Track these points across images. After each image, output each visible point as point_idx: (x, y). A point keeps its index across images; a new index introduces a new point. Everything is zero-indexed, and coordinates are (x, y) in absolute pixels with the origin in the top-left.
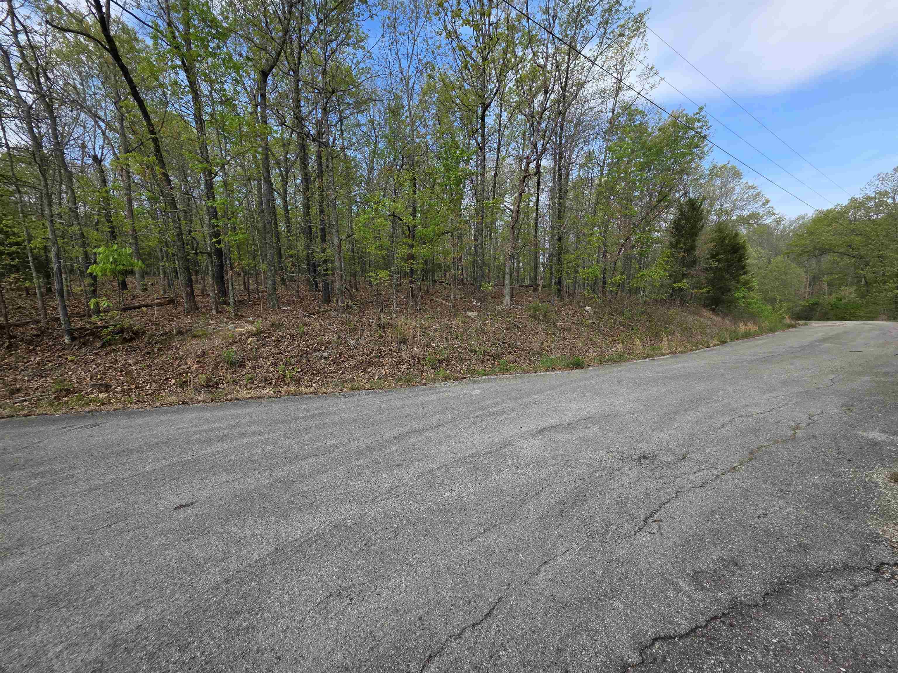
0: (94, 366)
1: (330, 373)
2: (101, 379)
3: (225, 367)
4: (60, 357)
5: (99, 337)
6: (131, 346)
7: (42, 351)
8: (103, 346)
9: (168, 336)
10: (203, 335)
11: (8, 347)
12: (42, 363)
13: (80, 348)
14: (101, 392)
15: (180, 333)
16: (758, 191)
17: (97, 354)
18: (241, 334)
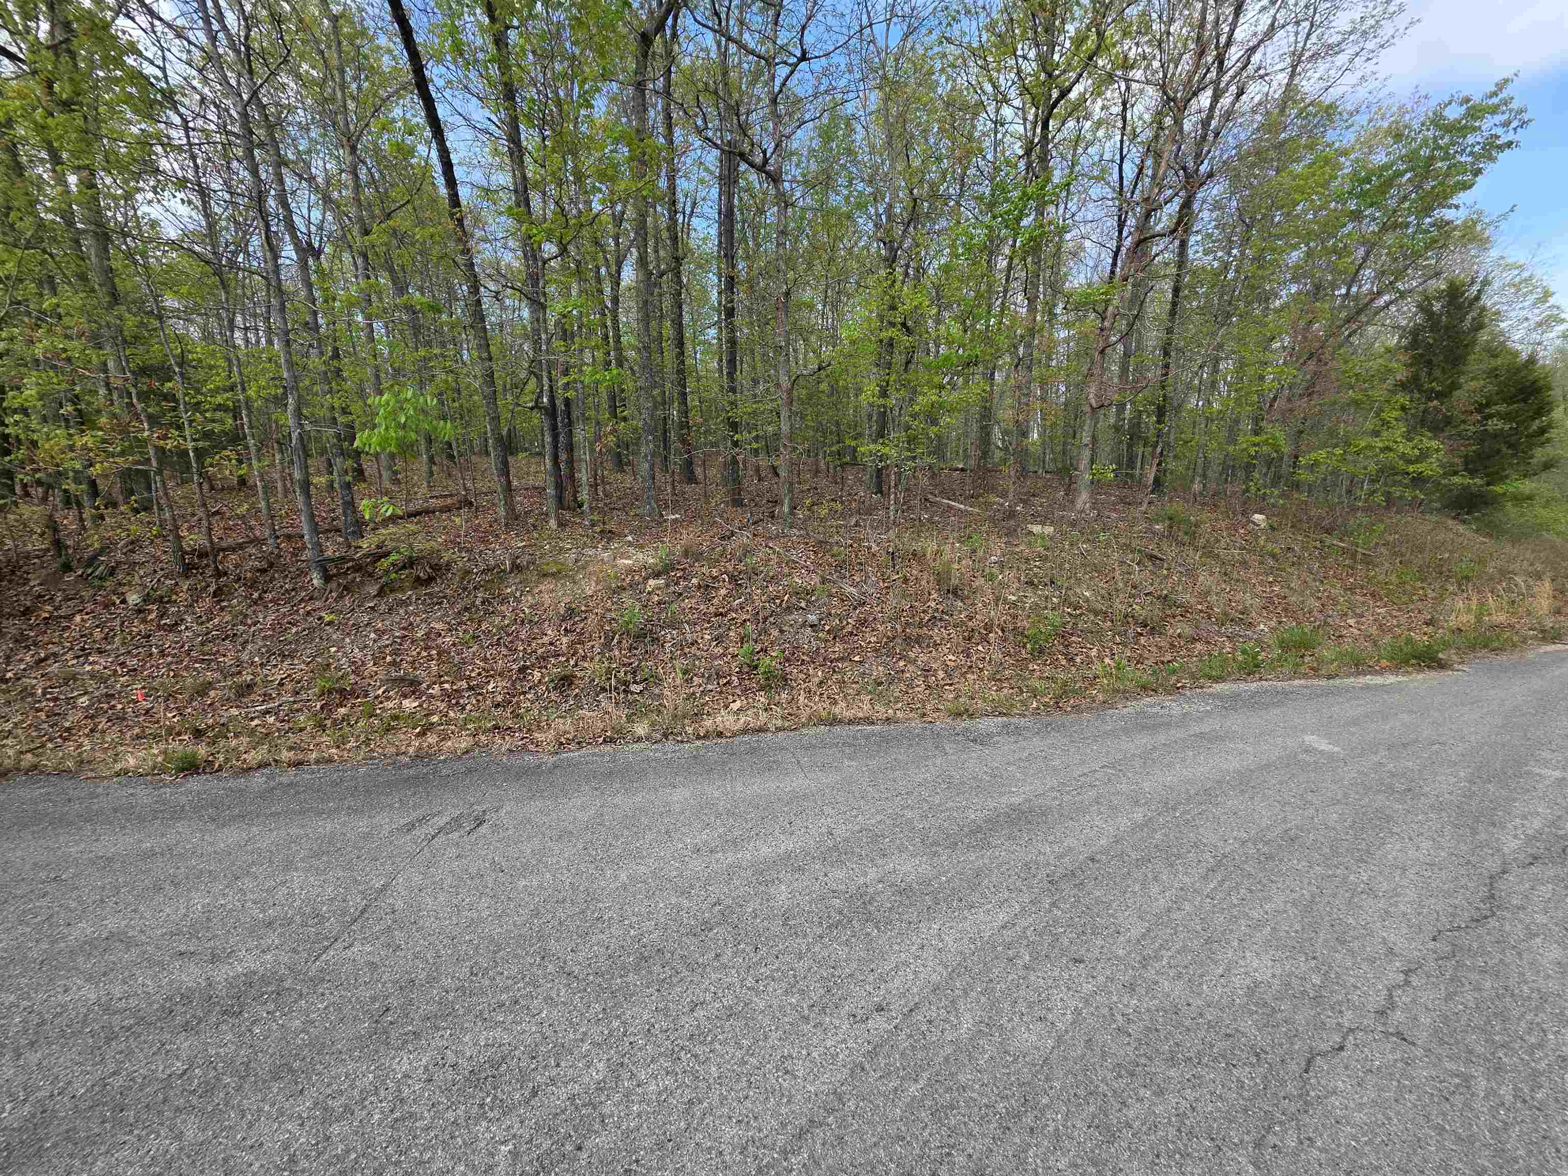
0: (373, 635)
1: (837, 660)
2: (394, 663)
3: (625, 644)
4: (308, 613)
5: (370, 575)
6: (429, 594)
7: (274, 601)
8: (381, 593)
9: (496, 574)
10: (559, 572)
11: (215, 594)
12: (279, 627)
13: (341, 597)
14: (405, 696)
15: (516, 568)
16: (1525, 274)
17: (372, 608)
18: (630, 571)
